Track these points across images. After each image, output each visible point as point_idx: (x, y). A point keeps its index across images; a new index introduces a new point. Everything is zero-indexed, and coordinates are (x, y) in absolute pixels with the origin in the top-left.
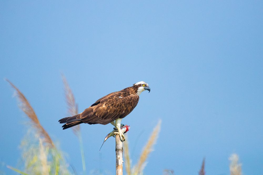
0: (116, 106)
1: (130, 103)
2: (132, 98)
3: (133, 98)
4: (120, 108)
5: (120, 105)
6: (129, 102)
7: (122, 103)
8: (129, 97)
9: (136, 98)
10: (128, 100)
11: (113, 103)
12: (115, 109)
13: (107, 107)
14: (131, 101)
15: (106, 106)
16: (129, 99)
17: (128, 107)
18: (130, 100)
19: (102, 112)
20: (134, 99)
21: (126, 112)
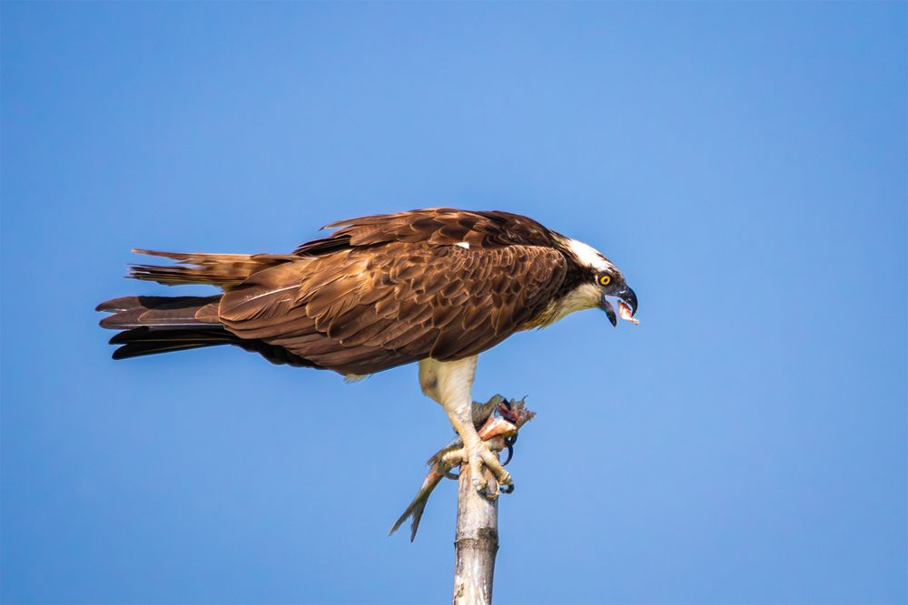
0: (423, 287)
1: (509, 284)
2: (524, 259)
3: (528, 264)
4: (444, 302)
5: (447, 282)
6: (504, 279)
7: (464, 274)
8: (505, 253)
9: (549, 263)
10: (500, 268)
11: (410, 264)
12: (415, 298)
13: (374, 279)
14: (512, 274)
15: (372, 275)
16: (504, 260)
17: (490, 307)
18: (508, 267)
19: (340, 303)
20: (533, 267)
21: (474, 327)
